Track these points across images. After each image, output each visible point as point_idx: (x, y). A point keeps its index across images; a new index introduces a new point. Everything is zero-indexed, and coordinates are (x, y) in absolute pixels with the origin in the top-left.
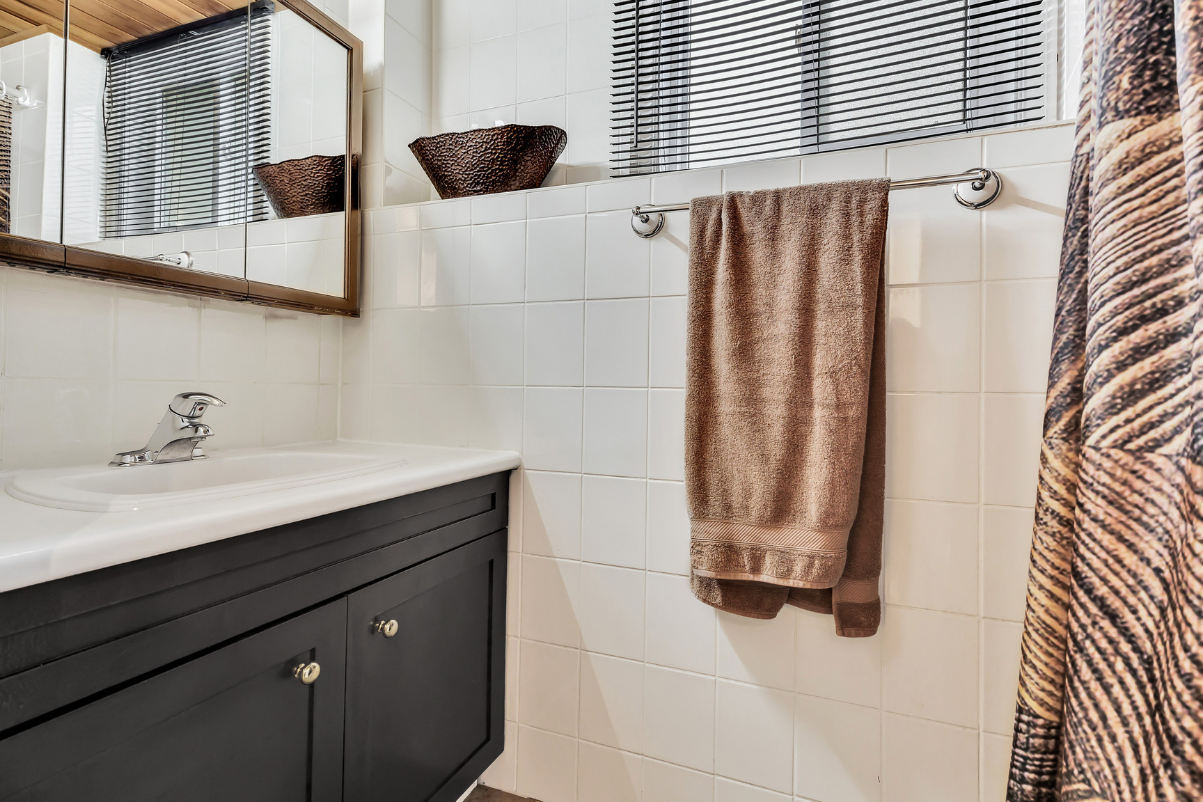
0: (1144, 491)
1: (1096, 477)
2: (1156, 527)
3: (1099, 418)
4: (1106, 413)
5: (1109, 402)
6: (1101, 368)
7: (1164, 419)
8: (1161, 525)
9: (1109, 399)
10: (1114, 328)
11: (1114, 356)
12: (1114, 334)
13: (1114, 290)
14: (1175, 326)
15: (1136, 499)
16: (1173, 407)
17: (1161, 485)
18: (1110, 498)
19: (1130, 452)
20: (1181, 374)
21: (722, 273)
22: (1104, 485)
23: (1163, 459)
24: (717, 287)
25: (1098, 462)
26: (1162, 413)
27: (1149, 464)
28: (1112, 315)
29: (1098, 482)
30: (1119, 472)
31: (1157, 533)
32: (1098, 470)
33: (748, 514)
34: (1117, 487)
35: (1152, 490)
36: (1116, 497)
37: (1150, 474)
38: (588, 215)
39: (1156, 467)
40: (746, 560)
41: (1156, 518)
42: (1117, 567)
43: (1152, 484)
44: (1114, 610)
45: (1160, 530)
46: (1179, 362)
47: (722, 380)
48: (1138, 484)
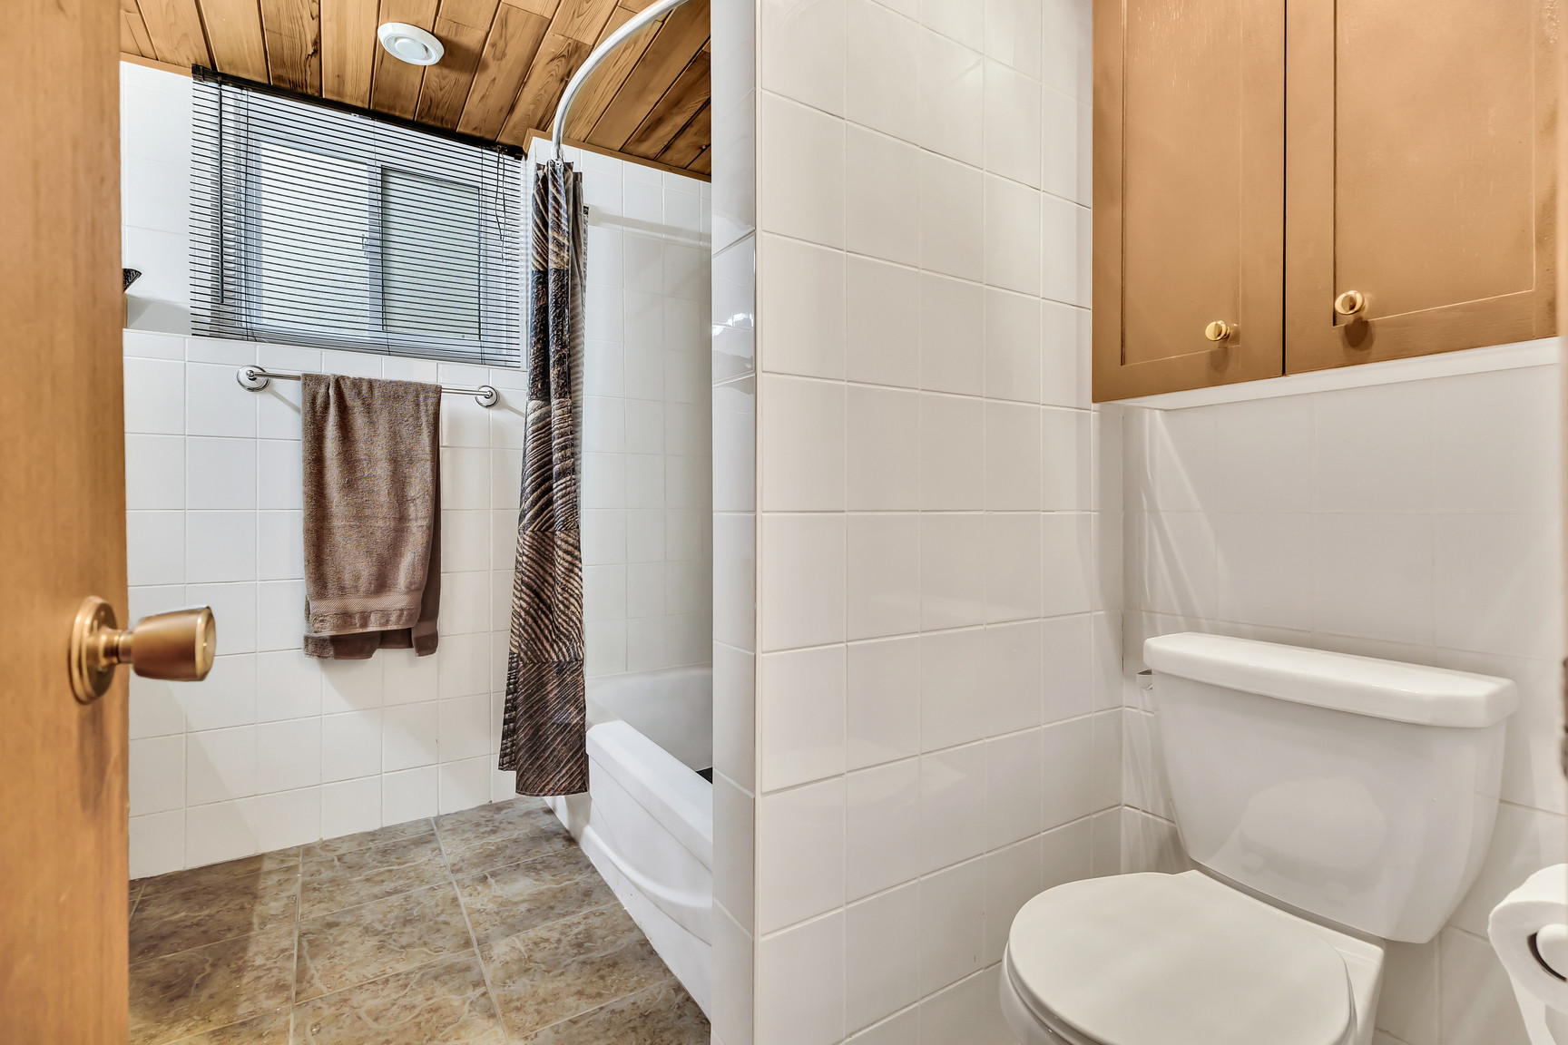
21: (331, 430)
24: (328, 440)
33: (358, 591)
38: (187, 363)
40: (357, 621)
47: (334, 504)
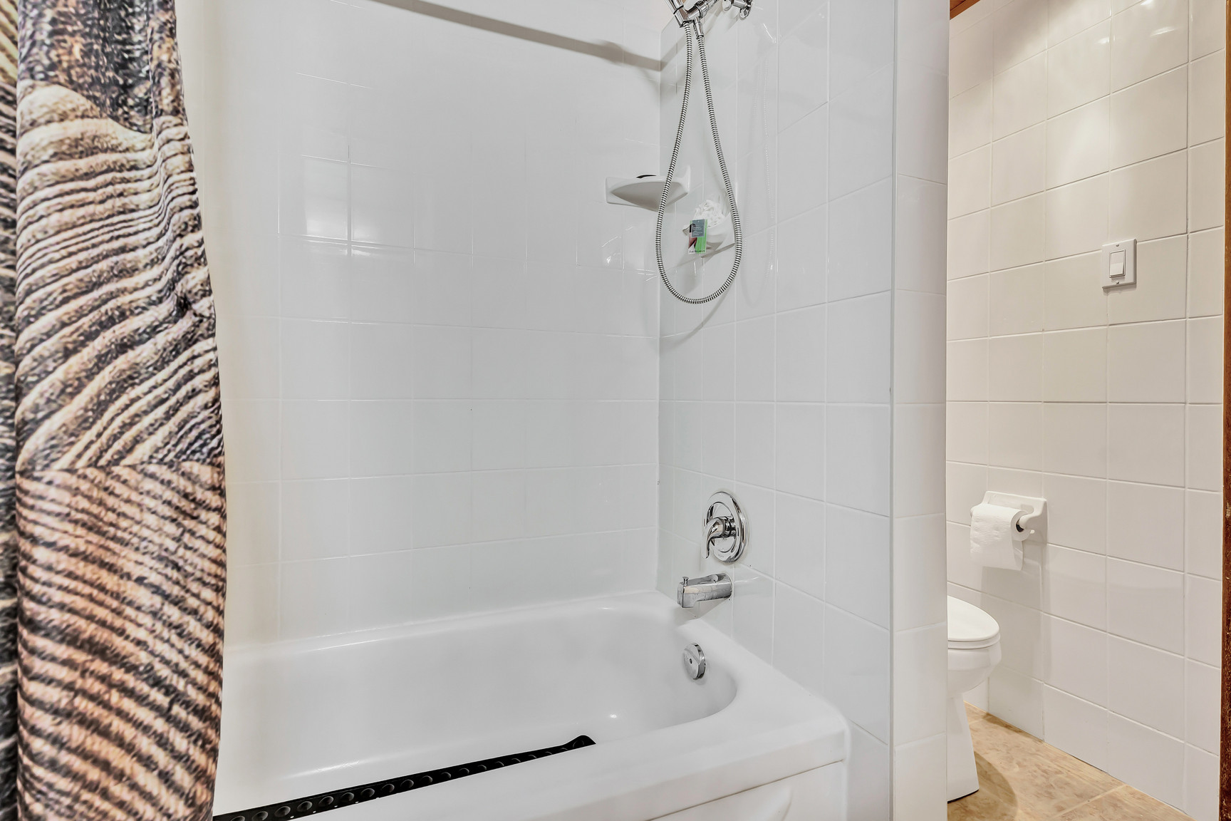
0: (116, 507)
1: (73, 504)
2: (130, 539)
3: (72, 435)
4: (79, 429)
5: (82, 416)
6: (71, 376)
7: (124, 430)
8: (135, 535)
9: (81, 412)
10: (81, 331)
11: (83, 363)
12: (82, 338)
13: (78, 287)
14: (121, 336)
15: (111, 517)
16: (129, 418)
17: (129, 496)
18: (90, 524)
19: (102, 468)
20: (133, 385)
22: (83, 511)
23: (128, 470)
25: (74, 486)
26: (121, 424)
27: (117, 478)
28: (78, 315)
29: (77, 510)
30: (95, 493)
31: (132, 545)
32: (75, 495)
34: (95, 509)
35: (122, 504)
36: (95, 520)
37: (119, 489)
39: (122, 479)
41: (129, 530)
42: (101, 596)
43: (121, 498)
44: (103, 644)
45: (135, 540)
46: (128, 373)
48: (111, 501)
